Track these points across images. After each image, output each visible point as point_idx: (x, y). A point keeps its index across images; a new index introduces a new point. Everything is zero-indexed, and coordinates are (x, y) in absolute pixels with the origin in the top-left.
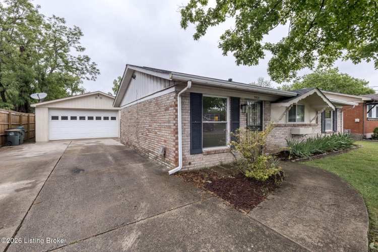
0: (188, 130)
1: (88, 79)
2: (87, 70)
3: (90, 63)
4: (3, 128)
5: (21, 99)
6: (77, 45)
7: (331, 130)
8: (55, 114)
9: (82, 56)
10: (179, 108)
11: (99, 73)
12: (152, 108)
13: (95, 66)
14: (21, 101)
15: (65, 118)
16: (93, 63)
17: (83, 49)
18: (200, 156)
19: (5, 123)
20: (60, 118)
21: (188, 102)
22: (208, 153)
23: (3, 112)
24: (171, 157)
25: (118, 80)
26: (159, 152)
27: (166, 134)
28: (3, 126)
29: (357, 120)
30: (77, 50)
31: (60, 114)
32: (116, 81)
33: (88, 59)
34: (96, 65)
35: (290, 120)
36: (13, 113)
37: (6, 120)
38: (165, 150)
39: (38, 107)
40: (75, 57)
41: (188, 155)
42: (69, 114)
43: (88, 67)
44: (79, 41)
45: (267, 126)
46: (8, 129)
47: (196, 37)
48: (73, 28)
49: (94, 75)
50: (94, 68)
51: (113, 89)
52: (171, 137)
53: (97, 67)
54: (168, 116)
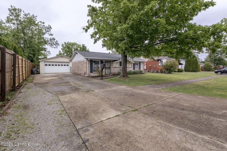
0: (90, 68)
1: (54, 48)
2: (54, 44)
3: (55, 41)
6: (49, 33)
7: (138, 69)
8: (46, 63)
9: (52, 38)
10: (87, 63)
11: (59, 45)
12: (82, 63)
15: (50, 65)
16: (57, 41)
17: (52, 35)
18: (92, 73)
20: (48, 65)
21: (89, 62)
22: (94, 73)
24: (86, 74)
25: (64, 44)
26: (84, 73)
27: (85, 69)
29: (155, 66)
30: (49, 35)
31: (48, 64)
32: (63, 45)
33: (54, 39)
35: (120, 66)
38: (85, 72)
39: (41, 61)
40: (49, 39)
41: (90, 73)
42: (51, 64)
43: (54, 42)
44: (50, 31)
45: (111, 67)
46: (32, 69)
47: (94, 43)
48: (48, 26)
49: (57, 46)
50: (57, 43)
51: (62, 49)
52: (86, 69)
53: (58, 43)
54: (85, 65)
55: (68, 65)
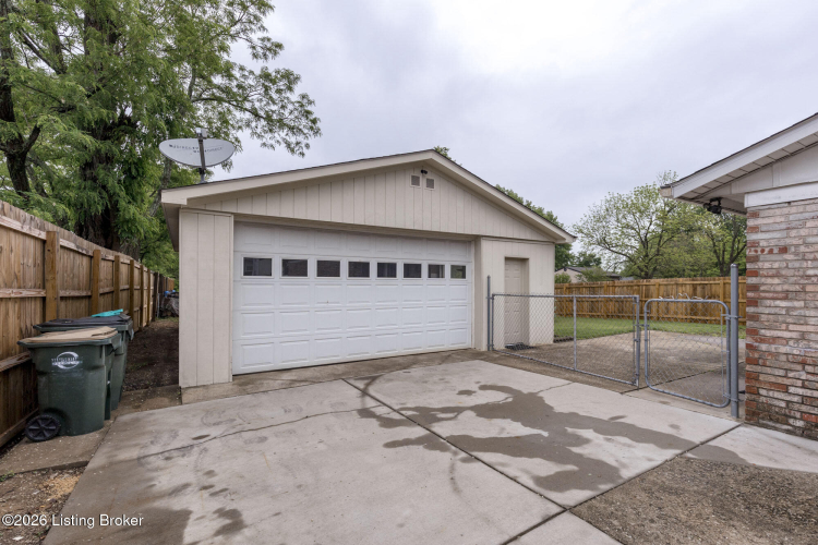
3: (297, 94)
4: (13, 319)
5: (94, 189)
9: (271, 70)
13: (309, 108)
14: (94, 195)
16: (303, 97)
19: (25, 293)
23: (16, 225)
28: (13, 308)
31: (278, 250)
34: (310, 102)
36: (67, 239)
37: (32, 273)
40: (251, 72)
42: (312, 251)
46: (45, 328)
53: (315, 111)
55: (459, 272)
